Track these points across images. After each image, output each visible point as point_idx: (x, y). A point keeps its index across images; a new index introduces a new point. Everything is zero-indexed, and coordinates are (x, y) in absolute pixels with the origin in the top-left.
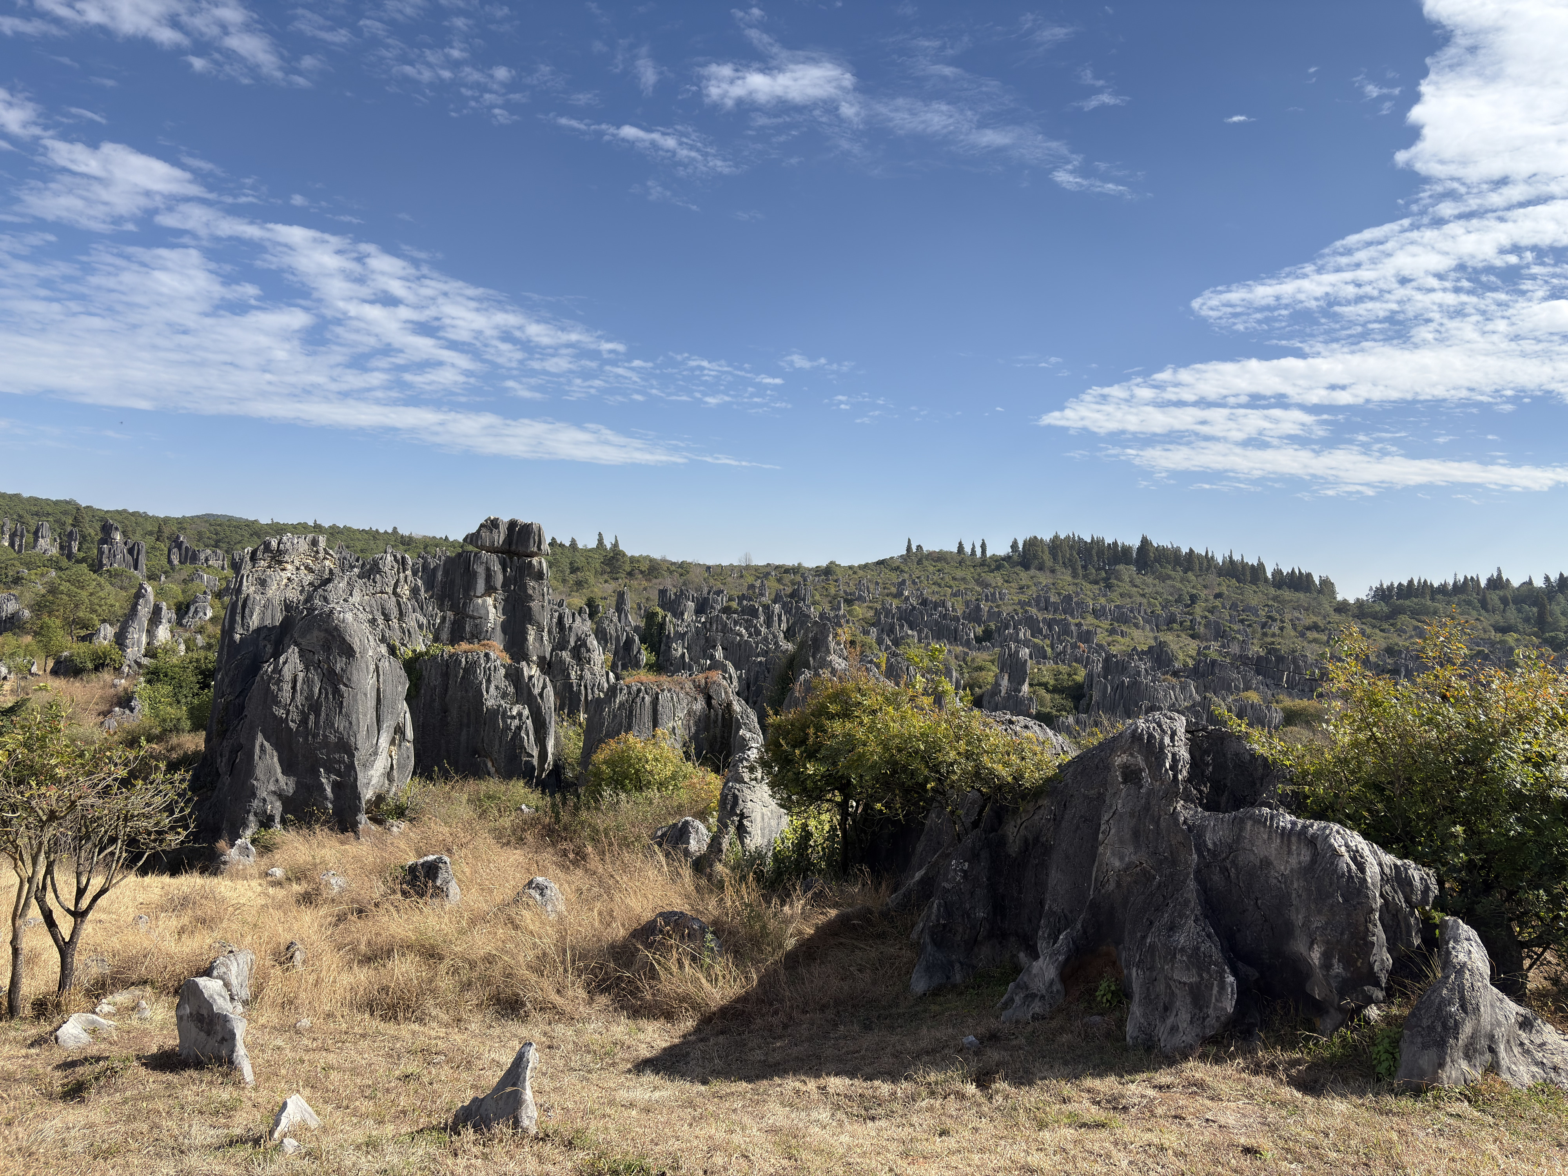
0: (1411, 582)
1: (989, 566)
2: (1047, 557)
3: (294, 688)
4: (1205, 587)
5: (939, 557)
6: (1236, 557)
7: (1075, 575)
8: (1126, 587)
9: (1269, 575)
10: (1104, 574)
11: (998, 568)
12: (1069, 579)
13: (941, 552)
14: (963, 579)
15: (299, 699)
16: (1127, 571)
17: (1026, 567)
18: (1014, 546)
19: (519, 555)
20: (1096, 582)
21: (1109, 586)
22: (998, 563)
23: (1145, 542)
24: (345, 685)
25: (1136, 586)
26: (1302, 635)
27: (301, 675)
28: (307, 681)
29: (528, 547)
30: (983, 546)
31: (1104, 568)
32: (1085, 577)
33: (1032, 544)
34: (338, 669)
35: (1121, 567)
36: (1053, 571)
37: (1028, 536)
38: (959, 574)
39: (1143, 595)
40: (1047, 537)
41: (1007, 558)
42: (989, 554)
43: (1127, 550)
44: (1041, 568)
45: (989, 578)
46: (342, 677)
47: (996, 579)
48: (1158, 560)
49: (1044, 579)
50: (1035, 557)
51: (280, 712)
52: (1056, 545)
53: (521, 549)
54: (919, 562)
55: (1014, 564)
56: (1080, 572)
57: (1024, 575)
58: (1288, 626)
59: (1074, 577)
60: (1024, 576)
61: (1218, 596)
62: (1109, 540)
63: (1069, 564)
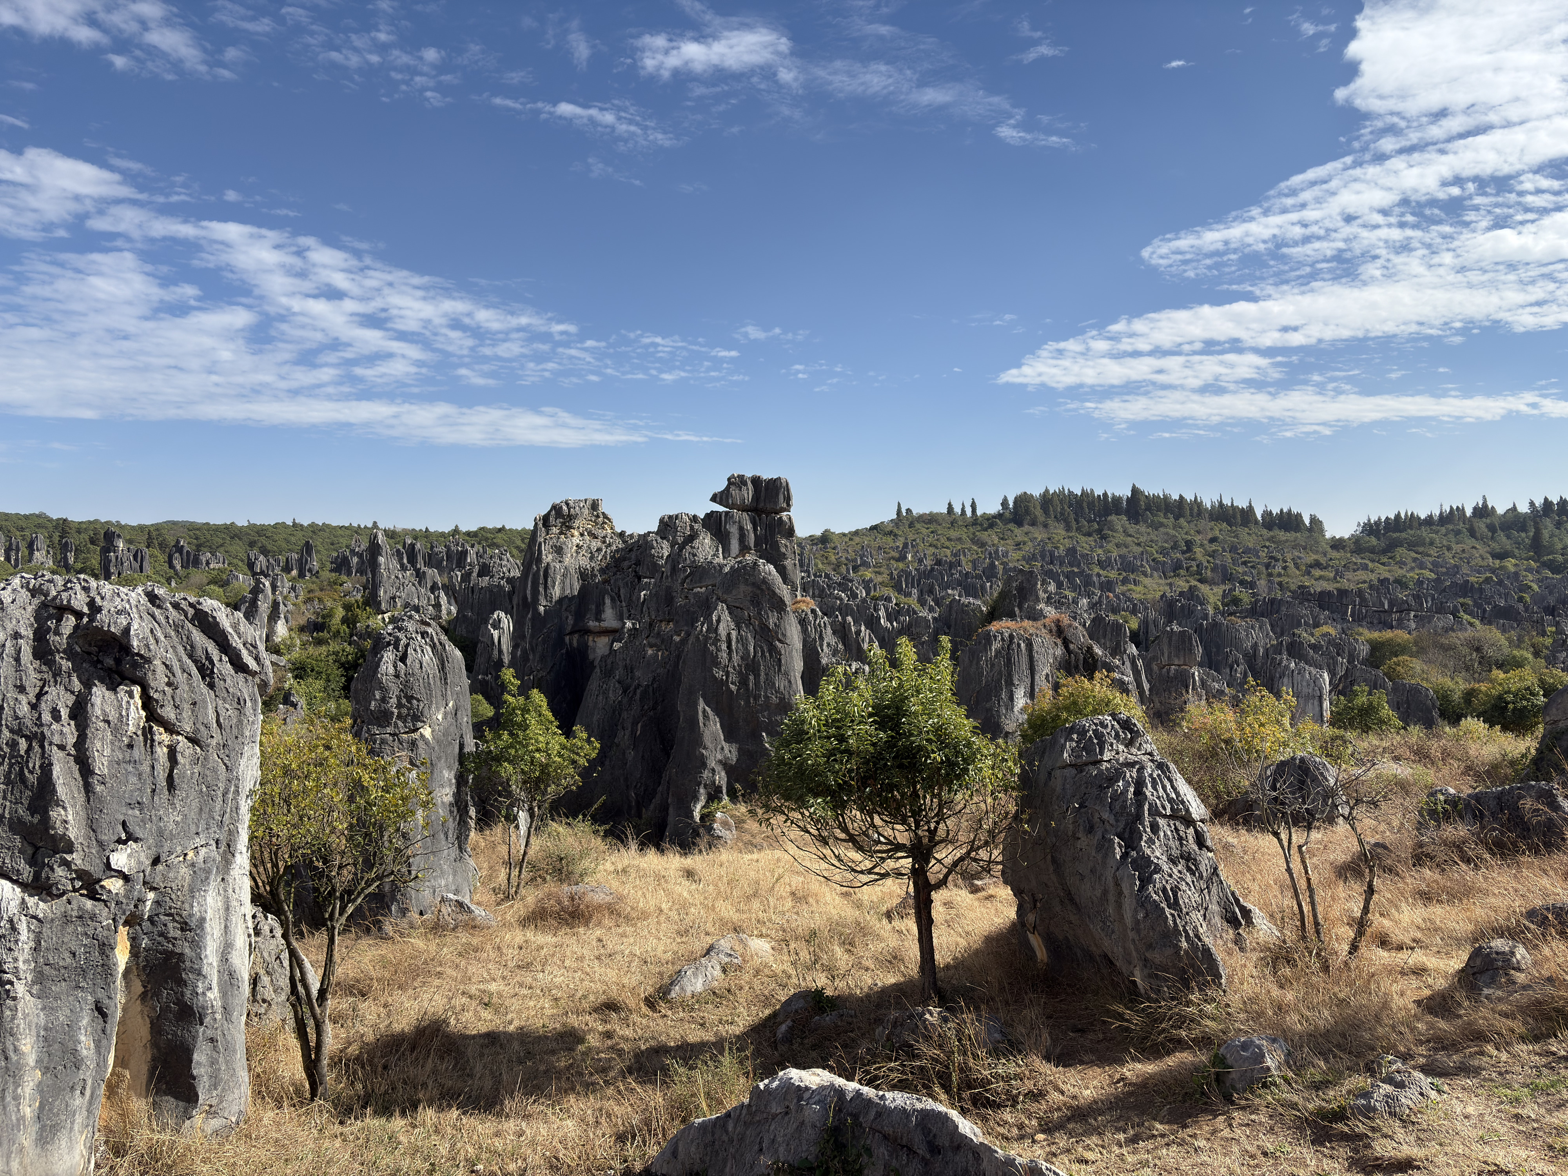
0: (1398, 516)
1: (981, 525)
2: (1038, 512)
3: (729, 647)
4: (1199, 532)
5: (930, 519)
6: (1227, 502)
7: (1068, 529)
8: (1120, 537)
9: (1259, 518)
10: (1096, 526)
11: (991, 526)
12: (1064, 533)
13: (931, 514)
14: (959, 539)
15: (736, 658)
16: (1119, 522)
17: (1020, 524)
18: (1005, 503)
19: (768, 514)
20: (1089, 534)
21: (1104, 537)
22: (990, 522)
23: (1135, 491)
24: (780, 641)
25: (1130, 536)
26: (1308, 573)
27: (734, 634)
28: (741, 639)
29: (776, 502)
30: (973, 506)
31: (1095, 520)
32: (1078, 529)
33: (1023, 500)
34: (772, 625)
35: (1113, 518)
36: (1046, 526)
37: (1019, 492)
38: (953, 534)
39: (1139, 544)
40: (1036, 492)
41: (999, 516)
42: (979, 512)
43: (1117, 500)
44: (1033, 524)
45: (984, 536)
46: (777, 633)
47: (991, 537)
48: (1148, 508)
49: (1039, 534)
50: (1027, 512)
51: (719, 674)
52: (1047, 500)
53: (769, 506)
54: (911, 525)
55: (1007, 521)
56: (1074, 525)
57: (1017, 531)
58: (1291, 565)
59: (1067, 531)
60: (1019, 533)
61: (1213, 540)
62: (1098, 492)
63: (1062, 518)
